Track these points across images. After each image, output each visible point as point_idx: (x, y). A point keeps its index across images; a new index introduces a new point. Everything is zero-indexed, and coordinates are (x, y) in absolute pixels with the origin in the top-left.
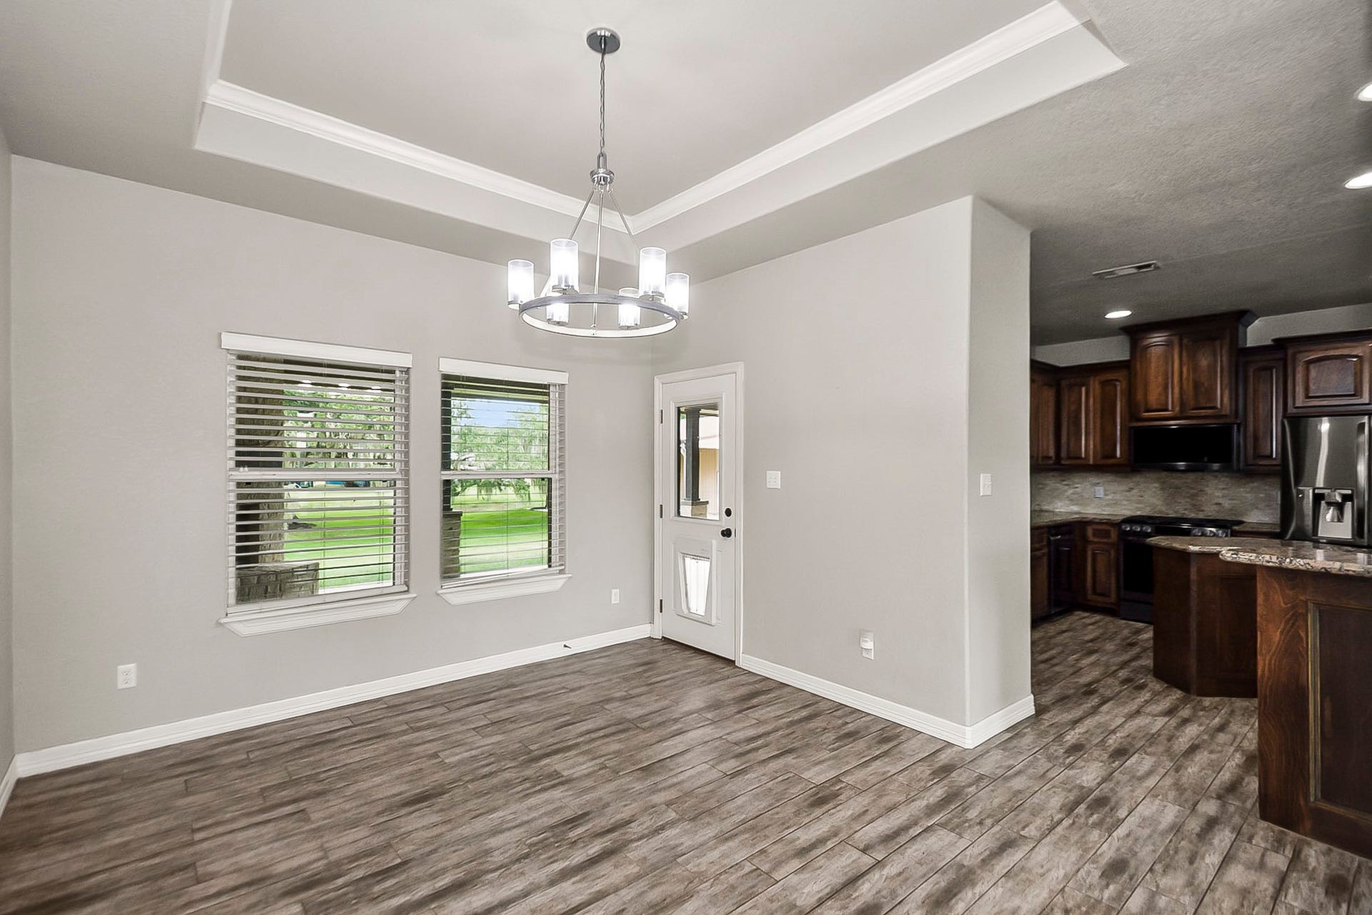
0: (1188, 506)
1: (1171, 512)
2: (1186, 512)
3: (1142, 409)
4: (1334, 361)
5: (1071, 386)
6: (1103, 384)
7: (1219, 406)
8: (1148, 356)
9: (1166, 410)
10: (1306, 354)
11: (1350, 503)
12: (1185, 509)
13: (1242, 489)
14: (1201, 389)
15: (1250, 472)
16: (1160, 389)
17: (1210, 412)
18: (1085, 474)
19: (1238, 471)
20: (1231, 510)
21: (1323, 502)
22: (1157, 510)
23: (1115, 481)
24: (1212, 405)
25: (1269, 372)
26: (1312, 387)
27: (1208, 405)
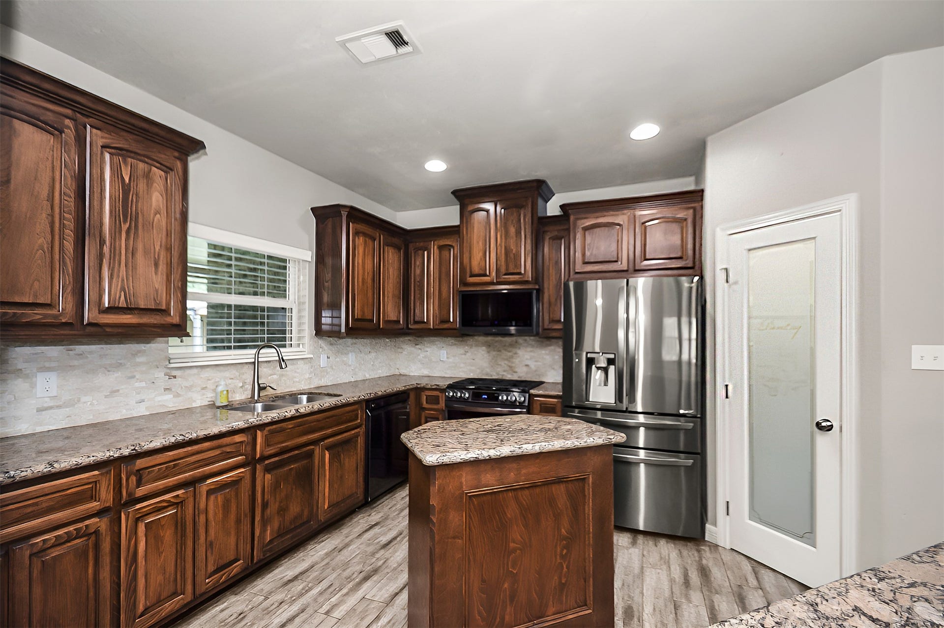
0: (507, 368)
1: (494, 374)
2: (504, 373)
3: (468, 275)
4: (603, 228)
5: (417, 249)
6: (441, 248)
7: (523, 272)
8: (472, 221)
9: (485, 275)
10: (583, 221)
11: (614, 366)
12: (504, 371)
13: (543, 352)
14: (510, 256)
15: (545, 337)
16: (481, 254)
17: (516, 277)
18: (432, 338)
19: (537, 334)
20: (536, 371)
21: (594, 366)
22: (484, 372)
23: (455, 344)
24: (518, 271)
25: (559, 241)
26: (588, 253)
27: (515, 271)
